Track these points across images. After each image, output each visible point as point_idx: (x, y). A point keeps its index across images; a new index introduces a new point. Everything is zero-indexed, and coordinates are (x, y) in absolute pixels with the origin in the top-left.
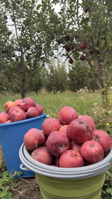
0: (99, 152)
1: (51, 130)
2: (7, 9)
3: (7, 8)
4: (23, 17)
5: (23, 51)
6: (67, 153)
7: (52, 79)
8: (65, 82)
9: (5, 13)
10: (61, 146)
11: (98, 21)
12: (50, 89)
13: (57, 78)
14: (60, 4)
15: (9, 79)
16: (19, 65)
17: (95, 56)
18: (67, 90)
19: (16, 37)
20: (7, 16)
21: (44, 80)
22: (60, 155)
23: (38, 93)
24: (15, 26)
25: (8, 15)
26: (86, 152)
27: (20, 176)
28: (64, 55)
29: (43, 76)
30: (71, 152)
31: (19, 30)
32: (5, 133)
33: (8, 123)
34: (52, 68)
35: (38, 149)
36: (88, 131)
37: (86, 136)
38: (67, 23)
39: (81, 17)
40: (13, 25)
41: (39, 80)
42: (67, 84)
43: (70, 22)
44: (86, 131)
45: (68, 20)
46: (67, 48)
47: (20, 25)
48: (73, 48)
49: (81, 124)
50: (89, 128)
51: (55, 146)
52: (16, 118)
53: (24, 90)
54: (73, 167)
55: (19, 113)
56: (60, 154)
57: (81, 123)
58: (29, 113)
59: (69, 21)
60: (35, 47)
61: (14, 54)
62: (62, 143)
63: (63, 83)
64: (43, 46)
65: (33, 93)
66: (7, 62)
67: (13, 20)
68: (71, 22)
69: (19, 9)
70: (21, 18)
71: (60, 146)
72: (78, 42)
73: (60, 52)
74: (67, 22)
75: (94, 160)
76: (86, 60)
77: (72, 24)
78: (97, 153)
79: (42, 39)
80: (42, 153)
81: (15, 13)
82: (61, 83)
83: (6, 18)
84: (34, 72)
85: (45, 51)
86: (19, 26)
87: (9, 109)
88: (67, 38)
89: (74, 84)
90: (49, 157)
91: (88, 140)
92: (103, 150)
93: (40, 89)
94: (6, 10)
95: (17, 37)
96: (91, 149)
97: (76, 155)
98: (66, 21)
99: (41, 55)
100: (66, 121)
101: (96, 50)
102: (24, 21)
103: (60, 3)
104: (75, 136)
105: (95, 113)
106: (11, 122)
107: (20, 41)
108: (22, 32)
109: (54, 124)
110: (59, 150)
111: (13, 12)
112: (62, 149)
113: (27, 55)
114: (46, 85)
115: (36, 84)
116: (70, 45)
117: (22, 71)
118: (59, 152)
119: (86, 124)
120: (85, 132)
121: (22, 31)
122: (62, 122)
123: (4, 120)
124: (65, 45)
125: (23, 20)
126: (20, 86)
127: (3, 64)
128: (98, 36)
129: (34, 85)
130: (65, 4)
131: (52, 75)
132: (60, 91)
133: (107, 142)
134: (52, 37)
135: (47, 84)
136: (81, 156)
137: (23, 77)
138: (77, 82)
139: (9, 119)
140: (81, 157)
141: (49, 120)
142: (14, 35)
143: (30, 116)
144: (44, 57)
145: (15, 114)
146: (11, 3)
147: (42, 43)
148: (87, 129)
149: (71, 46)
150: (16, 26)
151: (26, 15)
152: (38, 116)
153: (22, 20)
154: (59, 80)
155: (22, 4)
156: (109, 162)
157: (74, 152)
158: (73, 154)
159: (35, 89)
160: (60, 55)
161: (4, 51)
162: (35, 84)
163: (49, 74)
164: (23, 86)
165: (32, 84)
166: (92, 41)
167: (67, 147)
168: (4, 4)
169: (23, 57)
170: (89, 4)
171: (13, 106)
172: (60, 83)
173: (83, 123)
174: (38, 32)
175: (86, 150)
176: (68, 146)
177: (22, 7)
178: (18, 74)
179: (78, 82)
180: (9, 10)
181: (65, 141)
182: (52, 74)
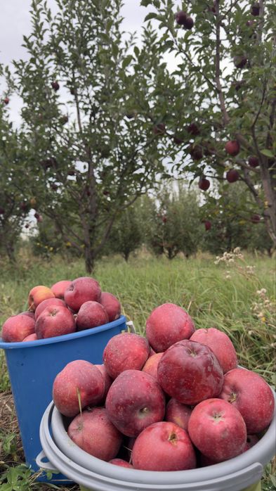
0: (233, 433)
1: (124, 366)
2: (59, 67)
3: (61, 64)
4: (95, 85)
5: (95, 161)
6: (153, 430)
7: (163, 224)
8: (197, 231)
9: (54, 76)
10: (142, 411)
11: (265, 89)
12: (158, 248)
13: (177, 222)
14: (176, 55)
15: (59, 226)
16: (82, 193)
17: (261, 171)
18: (203, 251)
19: (78, 130)
20: (59, 83)
21: (145, 227)
22: (137, 433)
23: (130, 256)
24: (75, 104)
25: (62, 80)
26: (199, 429)
27: (52, 479)
28: (186, 169)
29: (141, 216)
30: (163, 427)
31: (86, 114)
32: (22, 365)
33: (31, 340)
34: (163, 198)
35: (87, 414)
36: (208, 373)
37: (204, 386)
38: (197, 95)
39: (231, 79)
40: (70, 102)
41: (132, 227)
42: (201, 236)
43: (203, 91)
44: (204, 375)
45: (198, 87)
46: (194, 152)
47: (87, 101)
48: (208, 154)
49: (192, 355)
50: (212, 366)
51: (125, 411)
52: (49, 330)
53: (92, 251)
54: (163, 470)
55: (55, 314)
56: (137, 430)
57: (193, 350)
58: (83, 317)
59: (200, 90)
60: (121, 151)
61: (73, 167)
62: (142, 404)
63: (190, 234)
64: (140, 147)
65: (119, 257)
66: (55, 188)
67: (73, 92)
68: (205, 91)
69: (87, 66)
70: (91, 87)
71: (138, 411)
72: (222, 137)
73: (177, 163)
74: (197, 92)
75: (220, 453)
76: (242, 179)
77: (209, 97)
78: (227, 434)
79: (138, 132)
80: (94, 426)
81: (77, 75)
82: (187, 232)
83: (56, 87)
84: (117, 210)
85: (144, 161)
86: (85, 104)
87: (36, 305)
88: (194, 130)
89: (219, 237)
90: (110, 436)
91: (209, 398)
92: (247, 426)
93: (136, 248)
94: (57, 70)
95: (80, 128)
96: (213, 421)
97: (174, 437)
98: (192, 90)
99: (135, 170)
100: (163, 341)
101: (266, 157)
102: (97, 93)
103: (175, 52)
104: (176, 387)
105: (261, 314)
106: (38, 338)
107: (86, 138)
108: (93, 119)
109: (132, 351)
110: (133, 422)
111: (73, 73)
112: (142, 418)
113: (101, 170)
114: (149, 238)
115: (125, 235)
116: (200, 146)
117: (90, 207)
118: (135, 425)
119: (205, 354)
120: (201, 375)
121: (93, 115)
122: (155, 344)
123: (22, 332)
124: (188, 145)
125: (95, 92)
126: (83, 242)
127: (45, 191)
128: (269, 123)
129: (121, 239)
130: (187, 53)
131: (165, 215)
132: (184, 252)
133: (258, 403)
134: (158, 129)
135: (153, 236)
136: (188, 439)
137: (91, 222)
138: (225, 231)
139: (32, 331)
140: (186, 443)
141: (121, 339)
142: (74, 124)
143: (83, 324)
144: (142, 175)
145: (47, 318)
146: (70, 54)
147: (138, 142)
148: (207, 369)
149: (203, 149)
150: (78, 103)
151: (102, 80)
152: (103, 323)
153: (92, 91)
154: (182, 227)
155: (94, 55)
156: (260, 461)
157: (169, 427)
158: (166, 433)
159: (122, 248)
160: (177, 169)
161: (48, 161)
162: (122, 237)
163: (158, 212)
164: (91, 243)
165: (116, 237)
166: (253, 136)
167: (155, 413)
168: (53, 56)
169: (93, 175)
170: (244, 52)
171: (48, 298)
172: (183, 233)
173: (197, 352)
174: (129, 117)
175: (199, 424)
176: (160, 410)
177: (95, 61)
178: (79, 215)
179: (228, 230)
180: (63, 69)
181: (150, 398)
182: (165, 212)
